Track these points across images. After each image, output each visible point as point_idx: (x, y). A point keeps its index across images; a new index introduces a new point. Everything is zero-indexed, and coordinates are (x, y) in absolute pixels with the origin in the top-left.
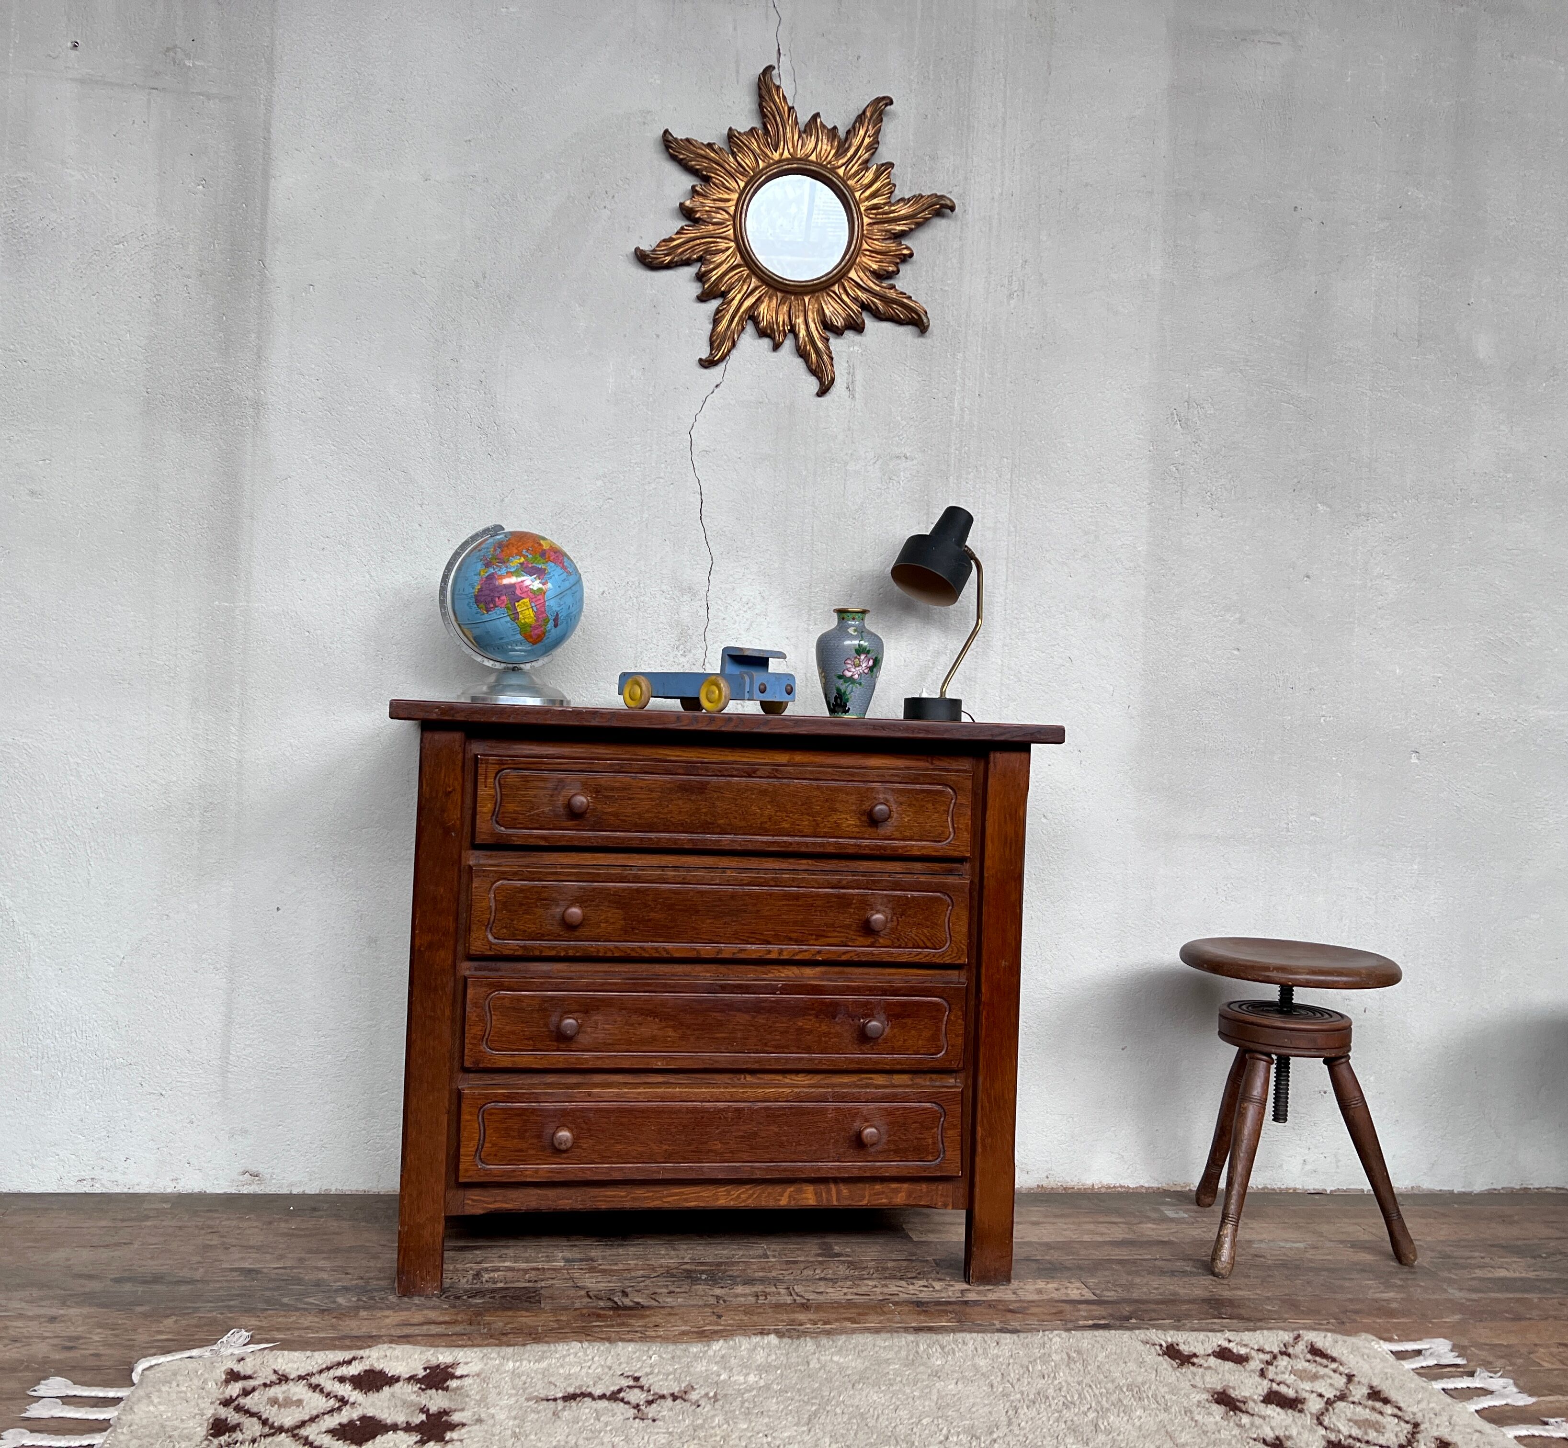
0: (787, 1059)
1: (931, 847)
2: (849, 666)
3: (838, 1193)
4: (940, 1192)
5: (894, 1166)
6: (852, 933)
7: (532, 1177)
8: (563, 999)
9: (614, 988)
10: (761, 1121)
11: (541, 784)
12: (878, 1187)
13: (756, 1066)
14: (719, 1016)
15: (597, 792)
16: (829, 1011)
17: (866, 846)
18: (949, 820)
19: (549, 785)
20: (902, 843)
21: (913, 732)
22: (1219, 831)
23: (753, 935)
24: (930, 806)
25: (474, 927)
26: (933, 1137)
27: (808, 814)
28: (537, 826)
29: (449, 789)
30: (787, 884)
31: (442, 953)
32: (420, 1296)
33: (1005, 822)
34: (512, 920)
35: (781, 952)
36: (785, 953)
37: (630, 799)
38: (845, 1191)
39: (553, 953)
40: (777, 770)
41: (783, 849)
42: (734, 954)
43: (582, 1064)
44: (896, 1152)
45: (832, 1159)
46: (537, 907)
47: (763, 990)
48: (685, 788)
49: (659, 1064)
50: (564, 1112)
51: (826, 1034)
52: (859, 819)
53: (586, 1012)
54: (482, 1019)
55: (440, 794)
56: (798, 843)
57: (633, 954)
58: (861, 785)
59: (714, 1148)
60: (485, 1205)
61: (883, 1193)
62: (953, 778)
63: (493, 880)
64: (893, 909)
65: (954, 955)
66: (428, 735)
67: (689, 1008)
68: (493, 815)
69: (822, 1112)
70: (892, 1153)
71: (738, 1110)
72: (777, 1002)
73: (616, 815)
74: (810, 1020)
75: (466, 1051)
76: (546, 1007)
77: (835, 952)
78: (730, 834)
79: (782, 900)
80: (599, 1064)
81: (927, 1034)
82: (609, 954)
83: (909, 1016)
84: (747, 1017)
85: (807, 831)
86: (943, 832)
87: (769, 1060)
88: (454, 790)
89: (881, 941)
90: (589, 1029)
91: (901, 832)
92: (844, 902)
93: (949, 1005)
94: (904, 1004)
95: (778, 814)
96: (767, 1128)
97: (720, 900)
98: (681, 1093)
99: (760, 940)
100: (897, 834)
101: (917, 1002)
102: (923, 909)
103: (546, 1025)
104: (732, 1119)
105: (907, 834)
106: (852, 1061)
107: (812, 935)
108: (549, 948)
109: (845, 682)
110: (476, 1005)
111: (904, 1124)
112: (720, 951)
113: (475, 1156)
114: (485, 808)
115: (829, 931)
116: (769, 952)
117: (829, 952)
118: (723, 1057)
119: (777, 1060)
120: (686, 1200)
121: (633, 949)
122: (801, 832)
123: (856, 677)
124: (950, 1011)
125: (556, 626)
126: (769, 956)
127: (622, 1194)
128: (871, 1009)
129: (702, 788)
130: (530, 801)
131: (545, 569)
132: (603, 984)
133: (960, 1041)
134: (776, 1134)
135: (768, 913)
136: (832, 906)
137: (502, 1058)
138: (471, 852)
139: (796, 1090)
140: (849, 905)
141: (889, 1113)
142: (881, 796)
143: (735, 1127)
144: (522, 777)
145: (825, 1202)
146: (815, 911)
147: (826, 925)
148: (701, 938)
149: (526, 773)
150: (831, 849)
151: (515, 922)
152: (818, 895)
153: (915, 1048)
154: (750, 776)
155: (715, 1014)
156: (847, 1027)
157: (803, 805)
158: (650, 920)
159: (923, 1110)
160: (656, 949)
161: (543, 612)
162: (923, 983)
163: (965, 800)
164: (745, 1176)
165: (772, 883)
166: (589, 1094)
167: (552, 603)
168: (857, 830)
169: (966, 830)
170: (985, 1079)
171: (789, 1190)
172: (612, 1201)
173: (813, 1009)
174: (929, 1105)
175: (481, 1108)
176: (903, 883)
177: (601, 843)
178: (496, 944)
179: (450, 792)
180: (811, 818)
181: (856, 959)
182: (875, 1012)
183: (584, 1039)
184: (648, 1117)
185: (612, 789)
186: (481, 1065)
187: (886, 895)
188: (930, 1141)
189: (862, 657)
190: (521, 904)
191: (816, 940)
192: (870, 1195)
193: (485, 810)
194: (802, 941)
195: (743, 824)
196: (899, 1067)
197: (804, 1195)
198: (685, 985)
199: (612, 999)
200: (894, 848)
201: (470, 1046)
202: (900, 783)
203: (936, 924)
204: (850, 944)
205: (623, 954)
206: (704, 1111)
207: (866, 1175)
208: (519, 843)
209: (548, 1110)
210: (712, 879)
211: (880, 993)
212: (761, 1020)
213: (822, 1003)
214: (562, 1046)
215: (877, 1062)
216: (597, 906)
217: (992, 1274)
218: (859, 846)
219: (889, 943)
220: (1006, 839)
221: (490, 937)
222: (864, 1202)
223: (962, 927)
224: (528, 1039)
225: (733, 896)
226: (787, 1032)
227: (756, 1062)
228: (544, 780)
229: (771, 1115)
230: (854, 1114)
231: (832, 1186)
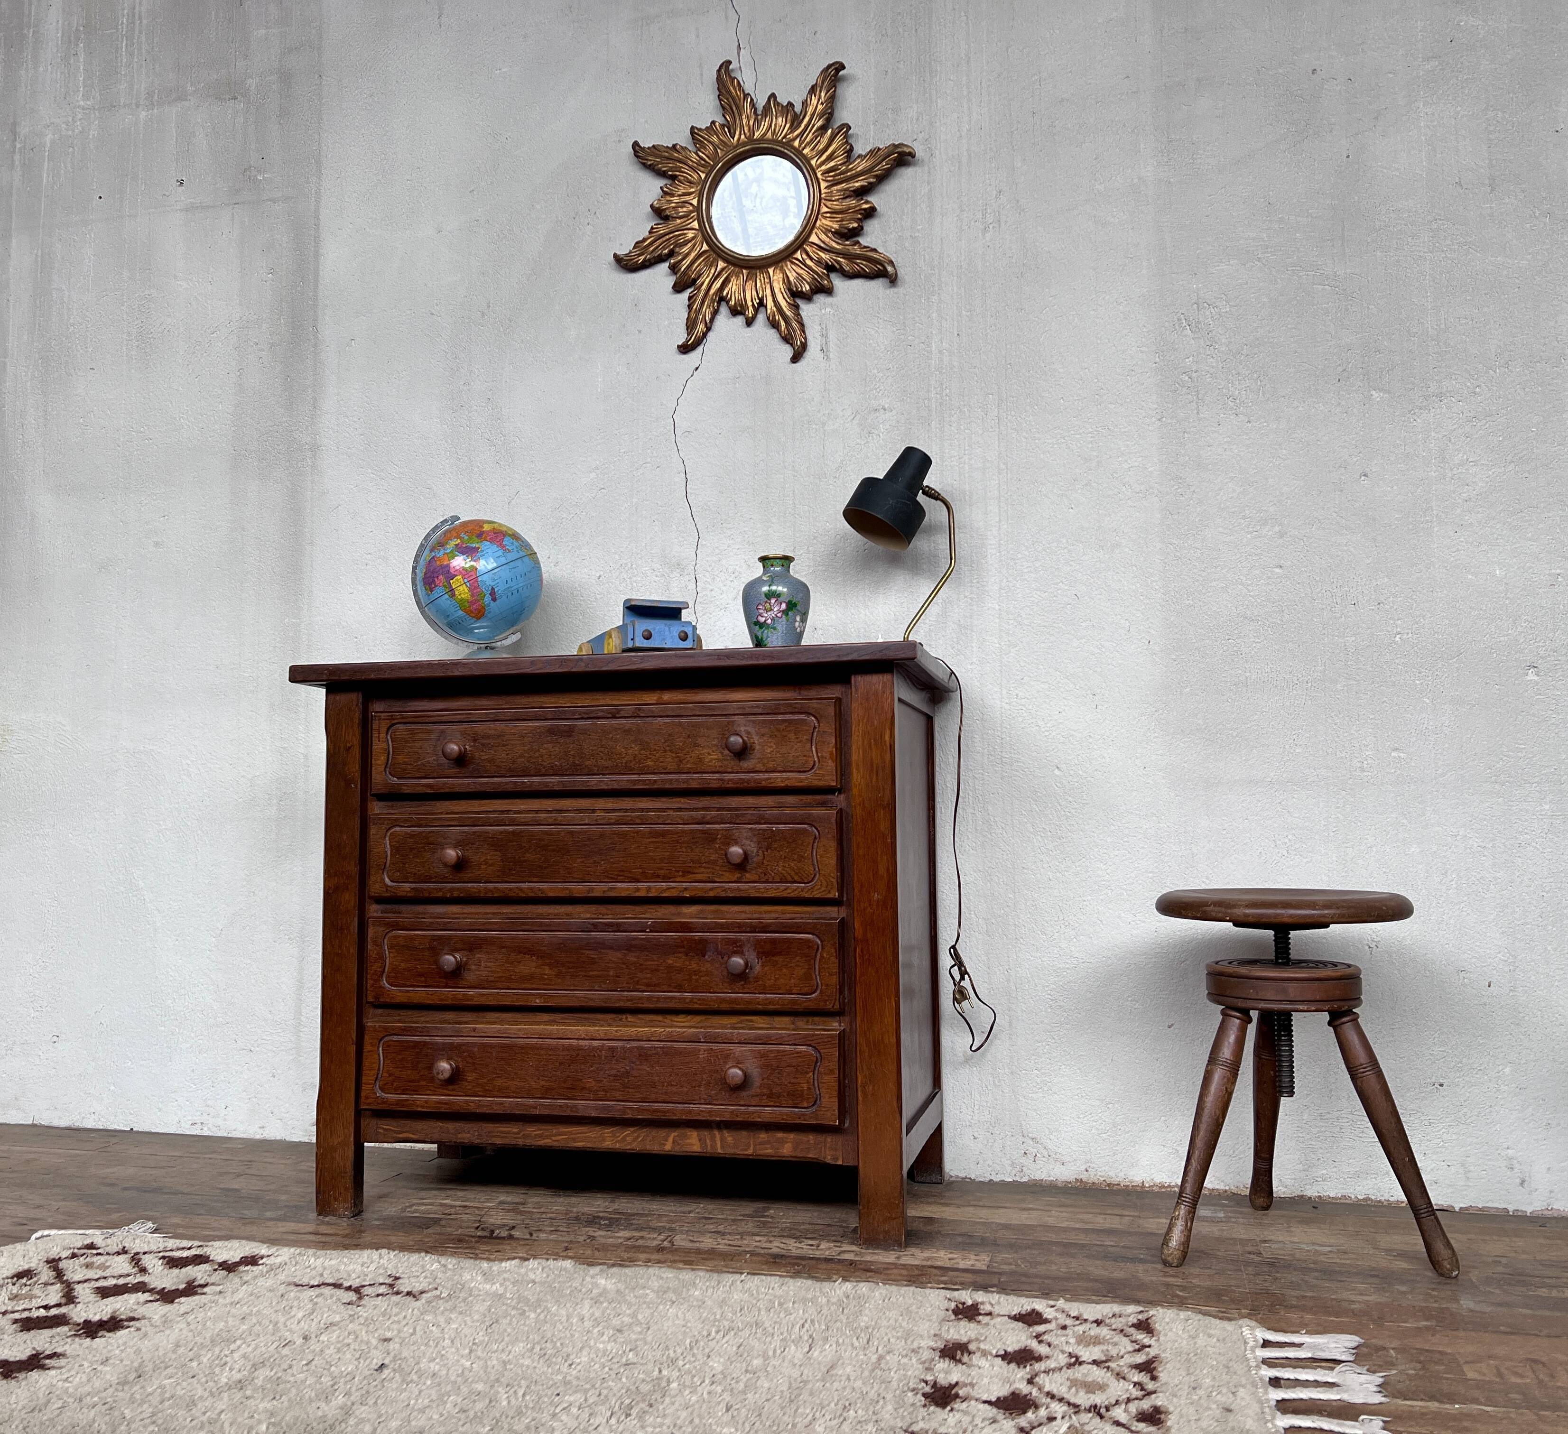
0: (658, 998)
1: (796, 778)
2: (761, 611)
3: (723, 1140)
4: (828, 1145)
5: (769, 1113)
6: (718, 868)
7: (423, 1107)
8: (450, 938)
9: (495, 927)
10: (634, 1060)
11: (425, 736)
12: (763, 1136)
13: (629, 1004)
14: (593, 954)
15: (475, 740)
16: (699, 948)
17: (730, 780)
18: (814, 749)
19: (433, 736)
20: (766, 775)
21: (757, 658)
22: (1272, 774)
23: (621, 873)
24: (792, 736)
25: (373, 871)
26: (808, 1082)
27: (671, 751)
28: (423, 775)
29: (349, 745)
30: (652, 822)
31: (347, 896)
32: (334, 1215)
33: (870, 748)
34: (404, 864)
35: (649, 889)
36: (653, 890)
37: (504, 745)
38: (730, 1139)
39: (440, 894)
40: (639, 709)
41: (647, 787)
42: (604, 892)
43: (468, 1000)
44: (770, 1096)
45: (702, 1101)
46: (425, 851)
47: (633, 928)
48: (551, 731)
49: (537, 1001)
50: (452, 1047)
51: (696, 973)
52: (722, 753)
53: (471, 950)
54: (381, 957)
55: (342, 750)
56: (662, 780)
57: (511, 894)
58: (723, 719)
59: (588, 1086)
60: (395, 1135)
61: (769, 1142)
62: (815, 706)
63: (388, 827)
64: (759, 843)
65: (823, 889)
66: (331, 697)
67: (562, 946)
68: (386, 767)
69: (695, 1052)
70: (765, 1097)
71: (612, 1049)
72: (647, 939)
73: (491, 761)
74: (680, 958)
75: (369, 986)
76: (436, 947)
77: (702, 889)
78: (598, 774)
79: (648, 838)
80: (484, 1001)
81: (800, 972)
82: (490, 895)
83: (780, 954)
84: (619, 955)
85: (671, 767)
86: (807, 762)
87: (641, 998)
88: (353, 745)
89: (748, 875)
90: (473, 967)
91: (764, 764)
92: (710, 838)
93: (821, 941)
94: (773, 941)
95: (642, 752)
96: (639, 1067)
97: (589, 839)
98: (558, 1030)
99: (628, 877)
100: (760, 767)
101: (787, 939)
102: (788, 842)
103: (436, 962)
104: (606, 1057)
105: (771, 765)
106: (723, 1000)
107: (678, 871)
108: (436, 889)
109: (761, 628)
110: (375, 942)
111: (778, 1067)
112: (591, 890)
113: (375, 1084)
114: (378, 762)
115: (695, 867)
116: (638, 890)
117: (696, 889)
118: (597, 996)
119: (649, 999)
120: (574, 1140)
121: (511, 889)
122: (665, 769)
123: (769, 621)
124: (823, 948)
125: (494, 600)
126: (637, 894)
127: (516, 1130)
128: (741, 946)
129: (569, 732)
130: (418, 753)
131: (478, 548)
132: (484, 924)
133: (835, 980)
134: (649, 1073)
135: (635, 851)
136: (696, 842)
137: (398, 994)
138: (375, 803)
139: (668, 1030)
140: (714, 840)
141: (763, 1055)
142: (742, 729)
143: (608, 1066)
144: (409, 730)
145: (709, 1149)
146: (681, 847)
147: (692, 861)
148: (573, 878)
149: (413, 726)
150: (694, 785)
151: (407, 866)
152: (683, 831)
153: (788, 987)
154: (614, 717)
155: (588, 952)
156: (717, 965)
157: (666, 742)
158: (525, 861)
159: (797, 1053)
160: (531, 889)
161: (476, 588)
162: (793, 919)
163: (829, 727)
164: (617, 1115)
165: (638, 821)
166: (474, 1030)
167: (485, 578)
168: (720, 764)
169: (831, 758)
170: (862, 1021)
171: (673, 1135)
172: (506, 1137)
173: (683, 947)
174: (804, 1048)
175: (381, 1040)
176: (767, 816)
177: (479, 788)
178: (391, 887)
179: (350, 748)
180: (674, 755)
181: (723, 894)
182: (745, 949)
183: (470, 976)
184: (528, 1054)
185: (488, 737)
186: (382, 1000)
187: (751, 829)
188: (805, 1086)
189: (773, 601)
190: (411, 849)
191: (683, 876)
192: (755, 1145)
193: (379, 762)
194: (670, 878)
195: (609, 763)
196: (771, 1007)
197: (688, 1141)
198: (560, 924)
199: (493, 937)
200: (759, 781)
201: (372, 982)
202: (761, 714)
203: (802, 857)
204: (717, 880)
205: (502, 894)
206: (579, 1048)
207: (738, 1119)
208: (408, 791)
209: (437, 1043)
210: (582, 819)
211: (748, 929)
212: (632, 958)
213: (691, 940)
214: (450, 983)
215: (749, 1002)
216: (478, 848)
217: (881, 1237)
218: (722, 780)
219: (756, 878)
220: (872, 765)
221: (387, 880)
222: (750, 1152)
223: (831, 861)
224: (421, 975)
225: (602, 835)
226: (657, 970)
227: (628, 1000)
228: (429, 732)
229: (644, 1056)
230: (727, 1057)
231: (716, 1132)
